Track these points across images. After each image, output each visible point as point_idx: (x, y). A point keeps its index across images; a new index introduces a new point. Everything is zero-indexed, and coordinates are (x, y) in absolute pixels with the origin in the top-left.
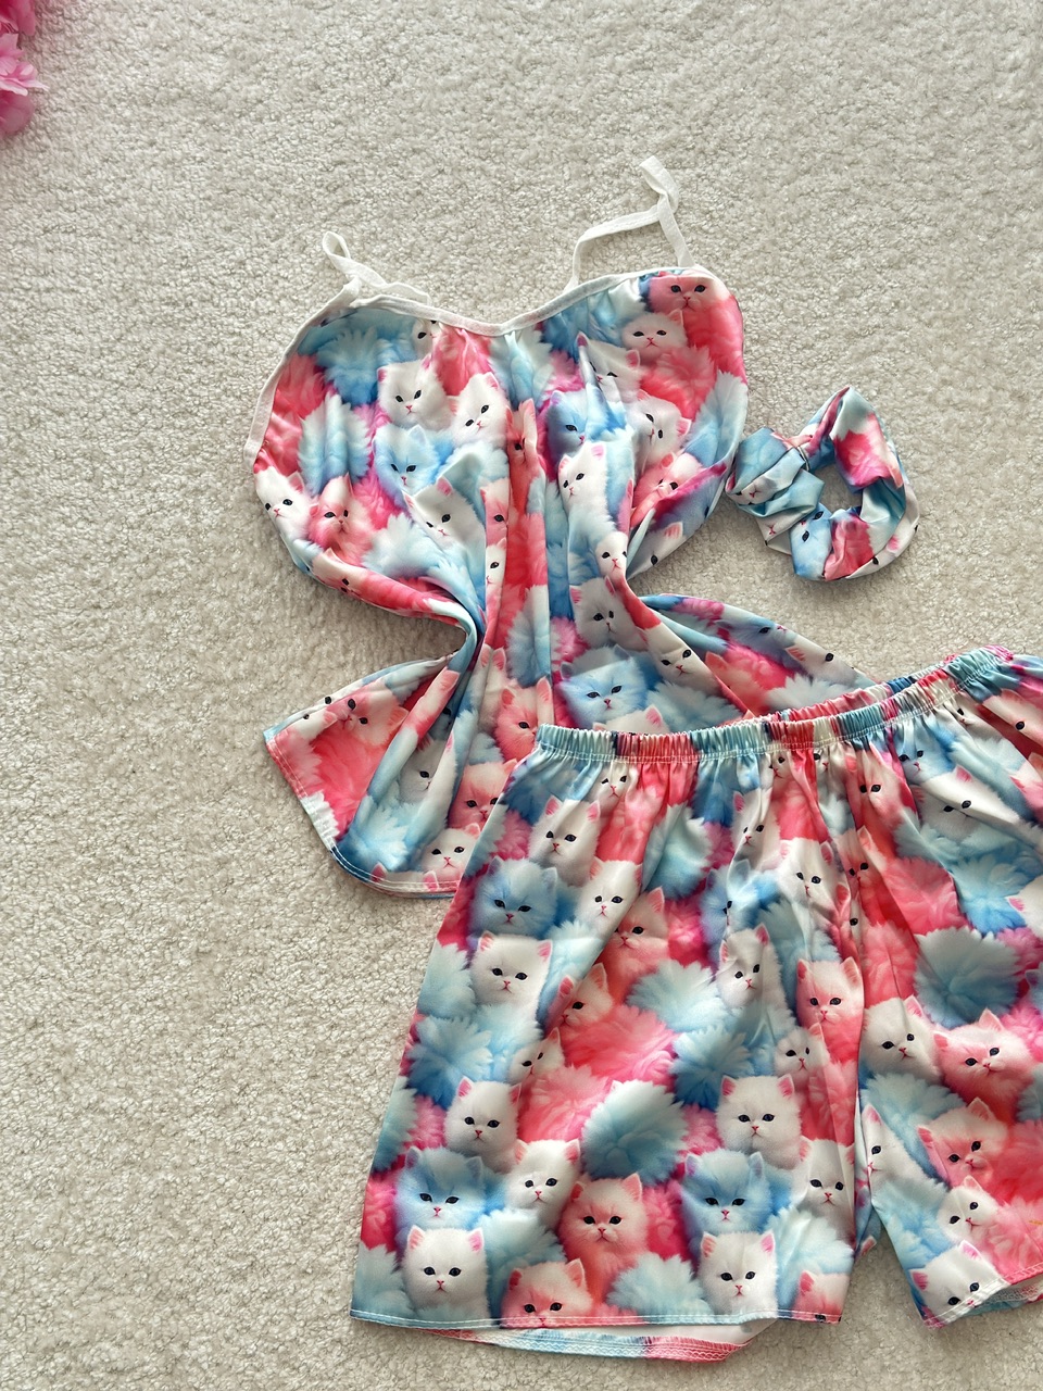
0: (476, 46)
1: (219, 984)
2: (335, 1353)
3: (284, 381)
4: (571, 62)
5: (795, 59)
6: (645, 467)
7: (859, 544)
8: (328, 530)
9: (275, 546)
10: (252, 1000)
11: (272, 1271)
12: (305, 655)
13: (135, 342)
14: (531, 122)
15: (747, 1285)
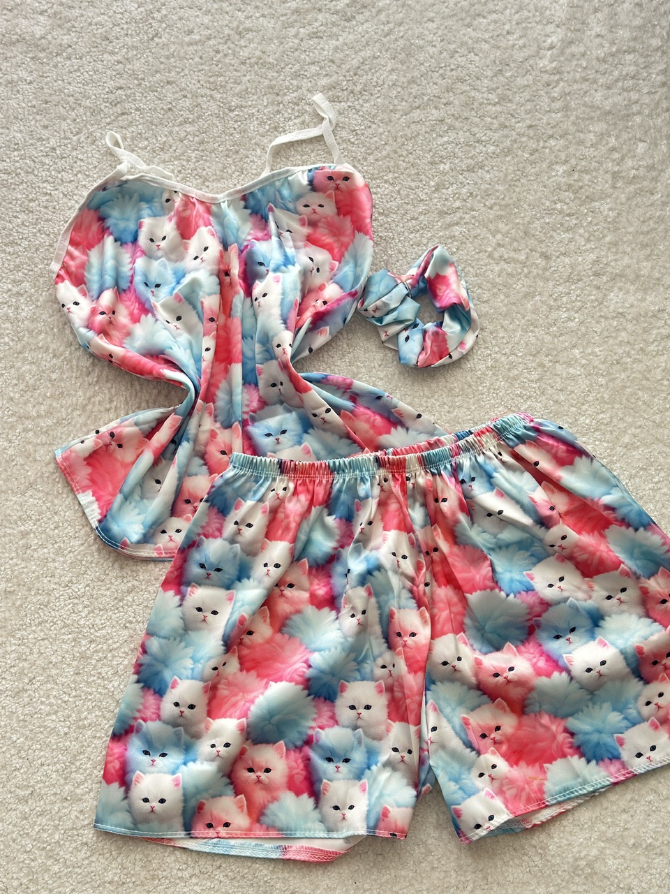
0: (210, 17)
1: (19, 612)
2: (83, 851)
3: (77, 225)
4: (271, 30)
5: (413, 36)
6: (307, 291)
7: (440, 345)
8: (101, 323)
9: (68, 332)
10: (40, 624)
11: (44, 797)
12: (84, 403)
14: (244, 68)
15: (349, 813)
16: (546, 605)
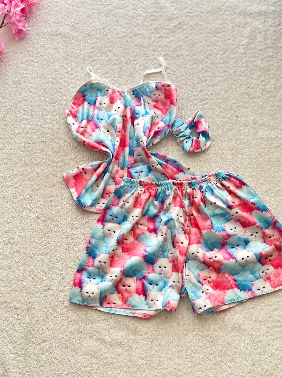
0: (125, 29)
1: (48, 227)
2: (65, 309)
3: (75, 98)
4: (146, 35)
5: (195, 39)
6: (153, 124)
7: (198, 145)
8: (82, 131)
9: (70, 134)
10: (55, 232)
11: (53, 290)
12: (74, 158)
13: (44, 87)
14: (136, 47)
15: (156, 302)
16: (229, 236)
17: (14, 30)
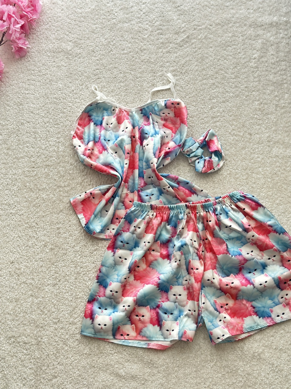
0: (131, 44)
1: (56, 256)
2: (76, 342)
3: (81, 118)
4: (153, 50)
5: (204, 53)
6: (163, 144)
7: (210, 165)
8: (88, 153)
9: (76, 156)
10: (63, 260)
11: (63, 323)
12: (81, 182)
13: (47, 107)
14: (142, 63)
15: (172, 332)
16: (246, 260)
17: (14, 48)
